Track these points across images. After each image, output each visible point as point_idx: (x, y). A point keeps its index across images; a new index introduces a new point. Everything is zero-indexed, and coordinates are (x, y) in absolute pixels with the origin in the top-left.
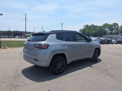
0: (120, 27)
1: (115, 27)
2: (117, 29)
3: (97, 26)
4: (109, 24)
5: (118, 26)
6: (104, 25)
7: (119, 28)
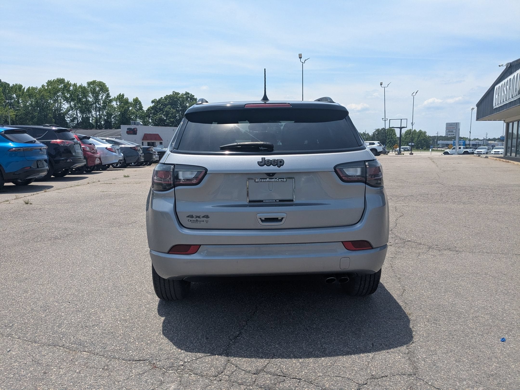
0: (116, 99)
1: (97, 100)
2: (104, 108)
3: (19, 88)
4: (72, 82)
5: (108, 96)
6: (50, 83)
7: (111, 101)
